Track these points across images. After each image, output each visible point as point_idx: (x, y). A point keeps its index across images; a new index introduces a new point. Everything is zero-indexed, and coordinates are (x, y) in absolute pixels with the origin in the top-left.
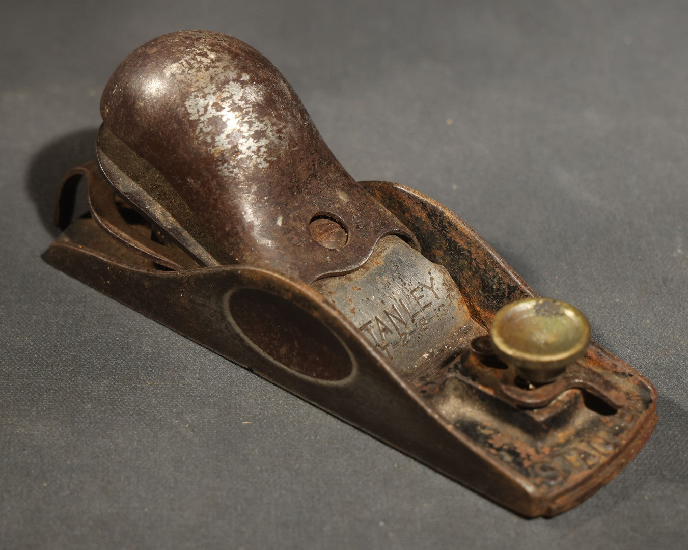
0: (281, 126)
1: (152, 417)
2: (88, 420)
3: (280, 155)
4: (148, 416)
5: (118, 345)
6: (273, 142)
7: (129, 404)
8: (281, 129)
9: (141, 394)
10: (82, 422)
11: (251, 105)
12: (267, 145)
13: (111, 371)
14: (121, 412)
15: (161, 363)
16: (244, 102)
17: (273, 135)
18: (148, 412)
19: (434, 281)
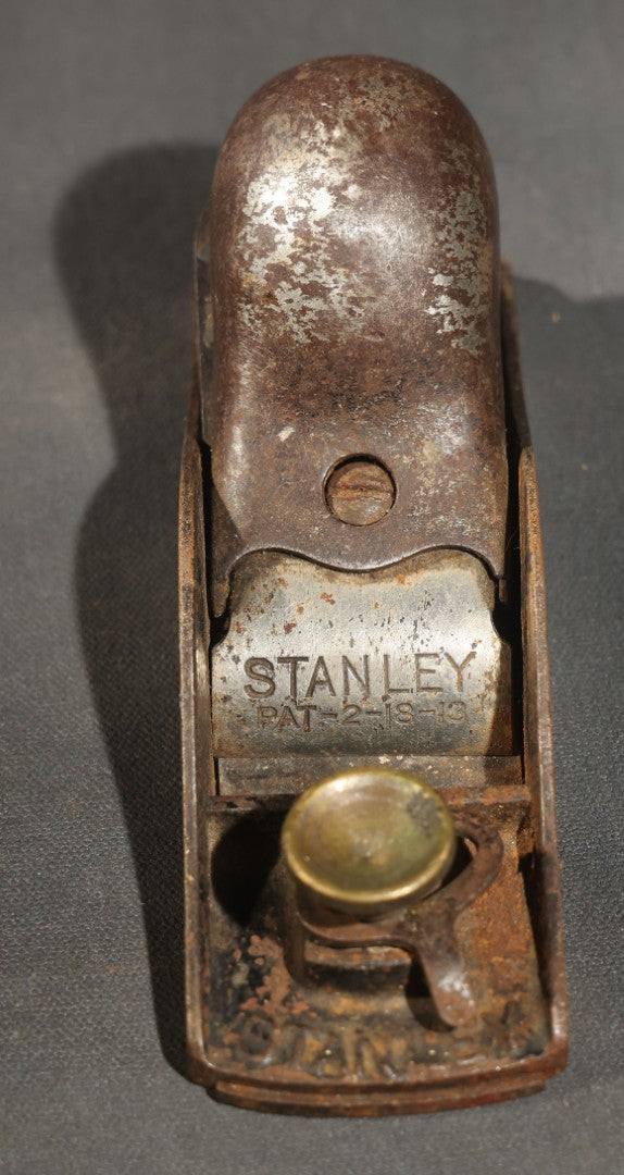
0: (365, 295)
1: (128, 1045)
2: (19, 1068)
3: (338, 337)
4: (121, 1043)
5: (42, 888)
6: (334, 312)
7: (84, 1020)
8: (363, 300)
9: (101, 997)
10: (10, 1072)
11: (327, 240)
12: (320, 311)
13: (40, 950)
14: (72, 1040)
15: (123, 922)
16: (320, 229)
17: (340, 302)
18: (119, 1033)
19: (472, 662)
